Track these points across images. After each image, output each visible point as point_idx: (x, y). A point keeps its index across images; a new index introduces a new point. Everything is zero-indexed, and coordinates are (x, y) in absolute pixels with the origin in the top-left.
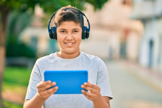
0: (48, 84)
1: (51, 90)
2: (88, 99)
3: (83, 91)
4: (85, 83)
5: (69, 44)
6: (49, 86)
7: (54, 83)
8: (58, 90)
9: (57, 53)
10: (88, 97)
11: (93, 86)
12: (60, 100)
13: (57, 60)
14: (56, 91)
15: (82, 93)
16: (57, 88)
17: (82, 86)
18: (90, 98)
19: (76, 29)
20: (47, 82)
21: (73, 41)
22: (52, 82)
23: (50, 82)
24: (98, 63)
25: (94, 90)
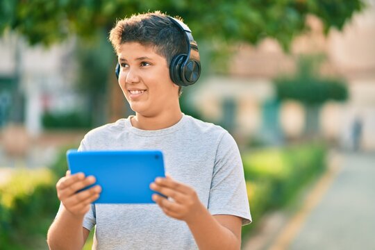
0: (77, 180)
1: (84, 194)
2: (167, 214)
3: (155, 197)
4: (159, 180)
5: (133, 92)
6: (79, 185)
7: (91, 179)
8: (100, 194)
9: (131, 118)
10: (166, 210)
11: (176, 187)
12: (127, 221)
13: (128, 134)
14: (97, 196)
15: (153, 202)
16: (97, 189)
17: (153, 186)
18: (171, 213)
19: (143, 58)
20: (75, 175)
21: (141, 86)
22: (86, 176)
23: (81, 175)
24: (218, 140)
25: (180, 195)
